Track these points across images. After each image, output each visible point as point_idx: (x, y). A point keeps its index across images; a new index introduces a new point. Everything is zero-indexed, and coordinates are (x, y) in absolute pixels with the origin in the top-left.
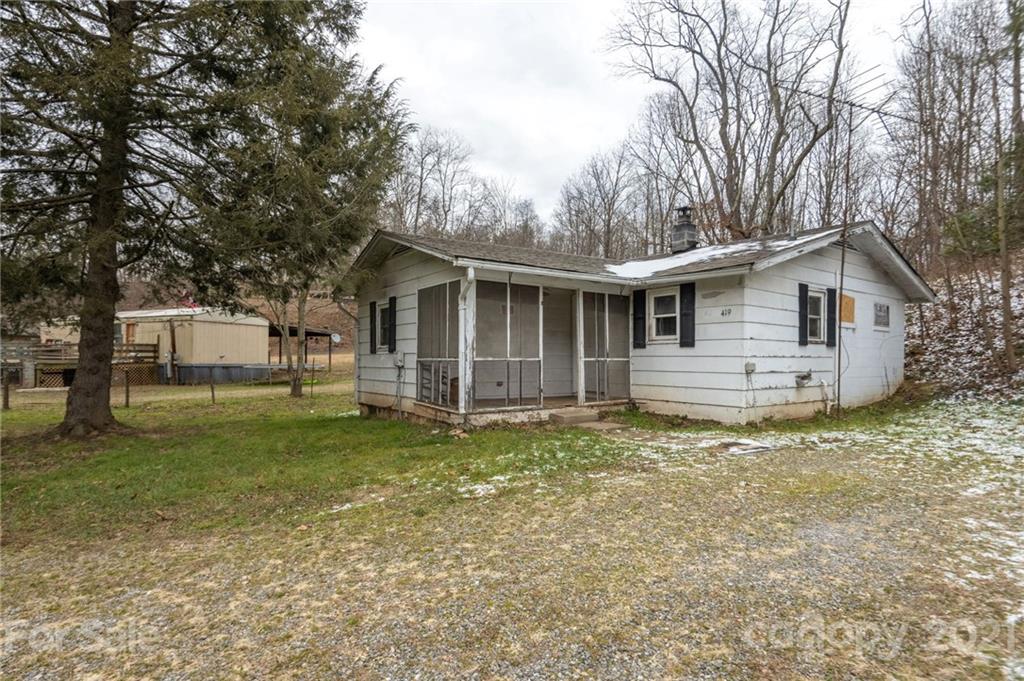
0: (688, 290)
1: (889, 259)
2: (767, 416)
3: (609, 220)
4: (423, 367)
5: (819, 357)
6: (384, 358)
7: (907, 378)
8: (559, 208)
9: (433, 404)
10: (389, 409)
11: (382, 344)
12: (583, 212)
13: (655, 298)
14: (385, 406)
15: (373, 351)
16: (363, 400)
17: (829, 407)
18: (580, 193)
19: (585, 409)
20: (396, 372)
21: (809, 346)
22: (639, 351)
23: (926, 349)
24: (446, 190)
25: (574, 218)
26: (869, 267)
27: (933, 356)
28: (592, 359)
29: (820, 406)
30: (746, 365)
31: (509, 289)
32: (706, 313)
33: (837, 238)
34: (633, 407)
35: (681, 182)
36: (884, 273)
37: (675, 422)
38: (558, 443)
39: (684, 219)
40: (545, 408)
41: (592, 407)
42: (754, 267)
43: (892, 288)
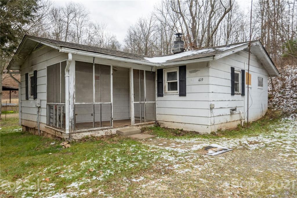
0: (183, 69)
1: (264, 58)
2: (219, 129)
3: (147, 44)
4: (50, 107)
5: (239, 100)
6: (32, 102)
7: (269, 108)
8: (126, 38)
9: (54, 127)
10: (34, 129)
11: (31, 95)
12: (136, 40)
13: (167, 73)
14: (33, 127)
15: (27, 98)
16: (23, 124)
17: (243, 123)
18: (135, 33)
19: (134, 127)
20: (37, 110)
21: (235, 95)
22: (160, 98)
23: (274, 96)
24: (78, 29)
25: (133, 43)
26: (256, 61)
27: (277, 99)
28: (138, 102)
29: (239, 122)
30: (210, 105)
31: (94, 66)
32: (191, 79)
33: (246, 47)
34: (158, 125)
35: (175, 28)
36: (262, 64)
37: (177, 133)
38: (118, 150)
39: (179, 39)
40: (114, 128)
41: (138, 126)
42: (215, 57)
43: (264, 71)
